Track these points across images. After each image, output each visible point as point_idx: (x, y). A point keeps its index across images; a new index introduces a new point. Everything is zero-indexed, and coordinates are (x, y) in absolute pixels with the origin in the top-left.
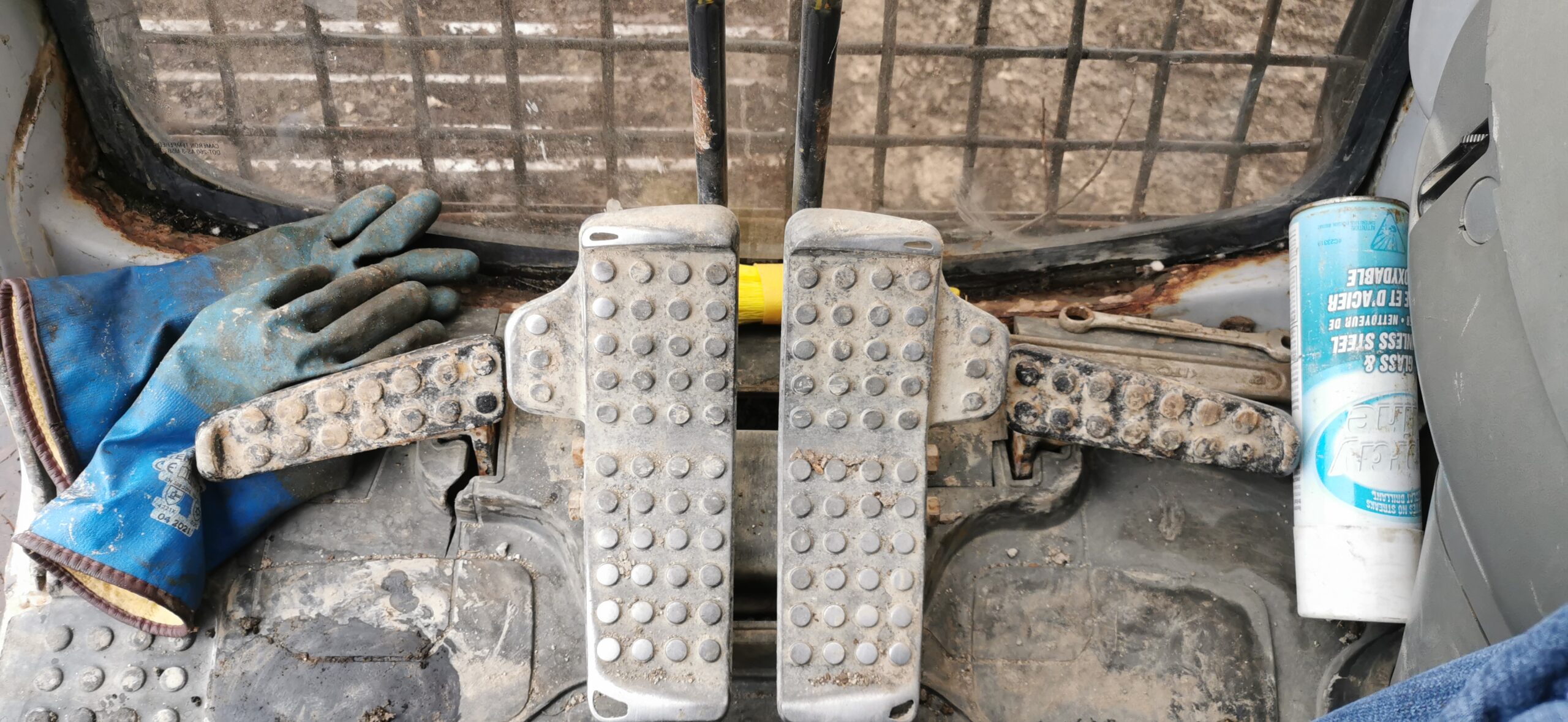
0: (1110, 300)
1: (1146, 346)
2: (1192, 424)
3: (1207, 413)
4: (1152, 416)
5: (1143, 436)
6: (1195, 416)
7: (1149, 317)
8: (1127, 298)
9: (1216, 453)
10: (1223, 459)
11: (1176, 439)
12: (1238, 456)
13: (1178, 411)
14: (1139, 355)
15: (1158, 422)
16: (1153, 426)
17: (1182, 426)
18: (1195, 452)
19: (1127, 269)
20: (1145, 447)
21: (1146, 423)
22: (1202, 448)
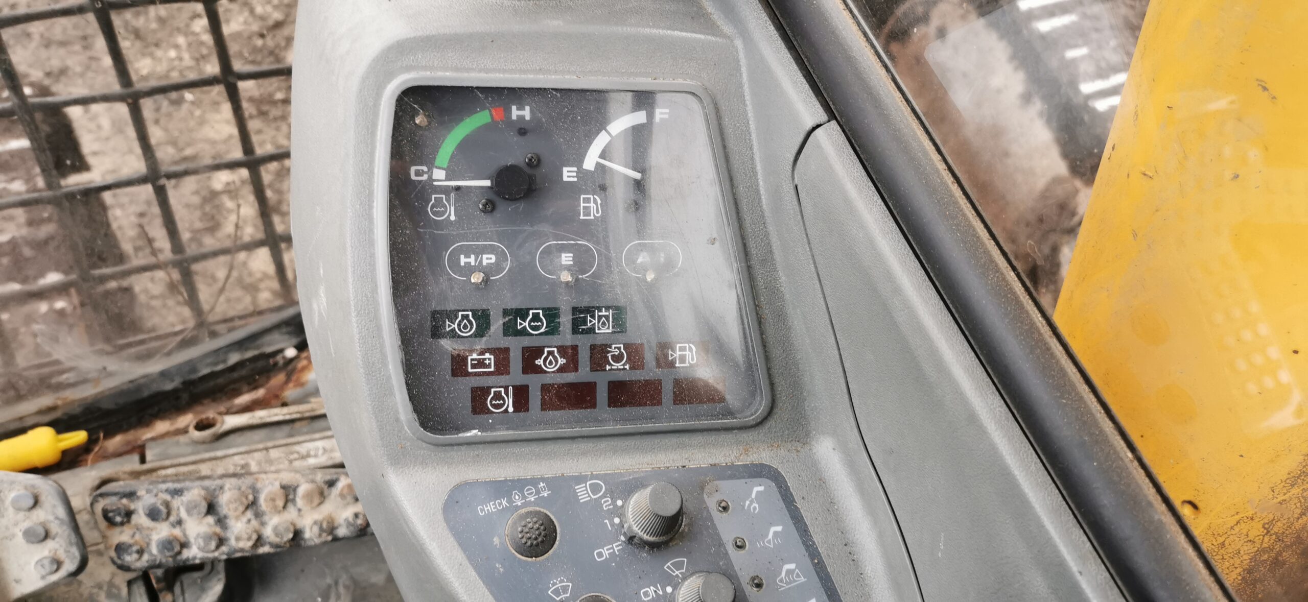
0: (244, 399)
1: (280, 434)
2: (300, 510)
3: (308, 496)
4: (258, 515)
5: (255, 537)
6: (300, 502)
7: (284, 404)
8: (260, 393)
9: (332, 529)
10: (342, 532)
11: (287, 530)
12: (352, 525)
13: (280, 503)
14: (267, 449)
15: (266, 518)
16: (263, 524)
17: (291, 514)
18: (311, 535)
19: (260, 364)
20: (262, 545)
21: (255, 523)
22: (316, 529)
